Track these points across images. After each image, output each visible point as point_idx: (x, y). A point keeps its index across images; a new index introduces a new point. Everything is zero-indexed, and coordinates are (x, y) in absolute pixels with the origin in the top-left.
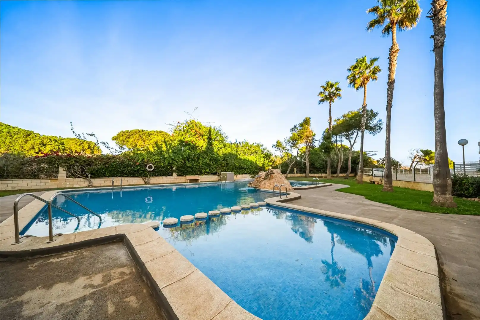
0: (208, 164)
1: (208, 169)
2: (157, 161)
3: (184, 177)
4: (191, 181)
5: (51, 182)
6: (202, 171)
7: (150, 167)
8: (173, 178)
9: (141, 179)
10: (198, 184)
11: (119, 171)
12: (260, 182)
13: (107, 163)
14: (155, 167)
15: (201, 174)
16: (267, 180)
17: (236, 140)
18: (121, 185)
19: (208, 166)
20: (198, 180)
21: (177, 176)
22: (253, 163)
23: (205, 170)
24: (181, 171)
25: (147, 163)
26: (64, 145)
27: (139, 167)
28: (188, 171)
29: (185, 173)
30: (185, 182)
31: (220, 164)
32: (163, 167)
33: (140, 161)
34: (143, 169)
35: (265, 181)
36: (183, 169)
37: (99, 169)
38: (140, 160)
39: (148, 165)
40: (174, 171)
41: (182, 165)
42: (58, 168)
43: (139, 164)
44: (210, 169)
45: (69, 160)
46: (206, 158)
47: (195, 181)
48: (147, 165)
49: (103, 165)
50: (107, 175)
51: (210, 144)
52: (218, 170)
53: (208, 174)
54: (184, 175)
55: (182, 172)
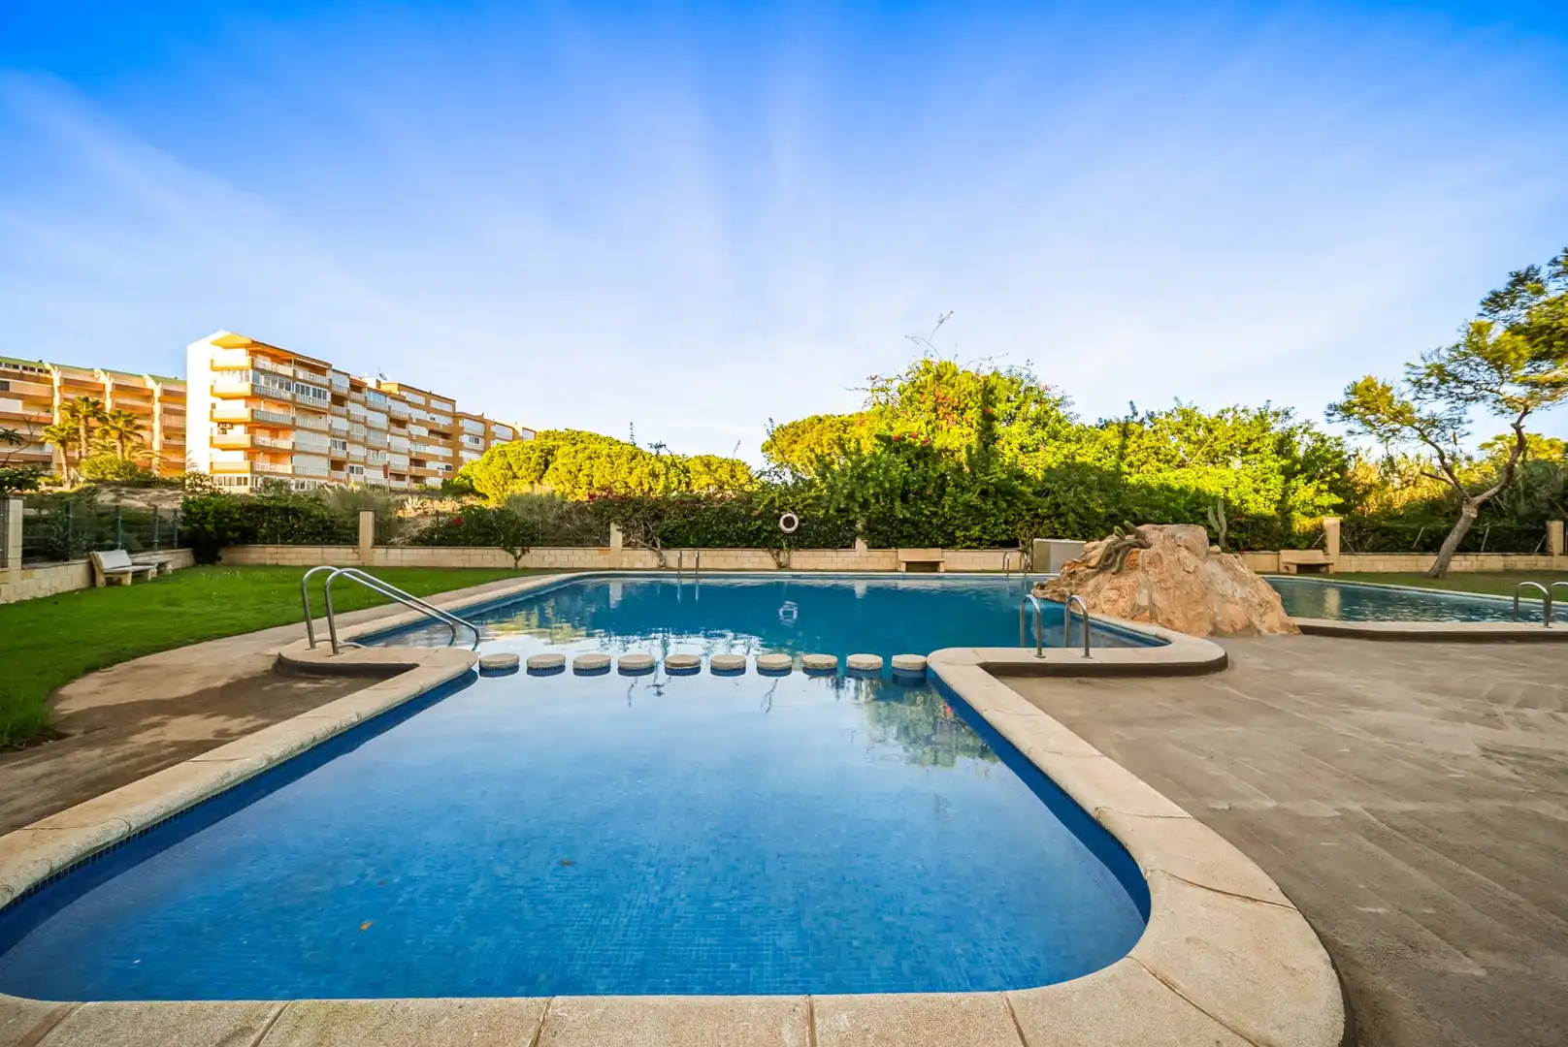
0: (978, 509)
1: (977, 528)
2: (807, 505)
3: (890, 553)
4: (911, 566)
5: (600, 554)
6: (953, 532)
7: (789, 522)
8: (857, 554)
9: (769, 554)
10: (938, 578)
11: (715, 532)
12: (1082, 582)
13: (693, 511)
14: (801, 521)
15: (950, 543)
16: (1109, 575)
17: (1133, 408)
18: (697, 569)
19: (980, 515)
20: (936, 564)
21: (869, 548)
22: (1201, 500)
23: (967, 529)
24: (880, 533)
25: (781, 509)
26: (689, 472)
27: (759, 523)
28: (901, 532)
29: (893, 538)
30: (896, 570)
31: (1028, 510)
32: (824, 522)
33: (765, 506)
34: (769, 528)
35: (1101, 576)
36: (885, 528)
37: (677, 527)
38: (766, 502)
39: (784, 517)
40: (858, 534)
41: (884, 514)
42: (608, 525)
43: (761, 514)
44: (984, 528)
45: (622, 506)
46: (972, 489)
47: (928, 568)
48: (781, 516)
49: (685, 516)
50: (692, 543)
51: (988, 436)
52: (1021, 529)
53: (978, 543)
54: (890, 547)
55: (884, 536)
